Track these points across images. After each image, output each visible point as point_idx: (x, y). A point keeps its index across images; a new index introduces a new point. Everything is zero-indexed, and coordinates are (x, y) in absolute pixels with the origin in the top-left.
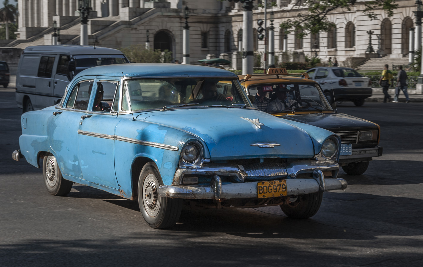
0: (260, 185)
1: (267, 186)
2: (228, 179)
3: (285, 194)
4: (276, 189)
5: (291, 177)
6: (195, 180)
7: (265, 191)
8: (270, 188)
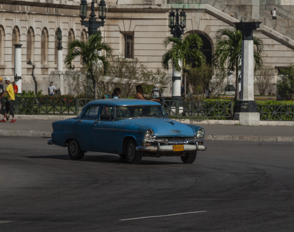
0: (174, 146)
1: (177, 147)
2: (162, 144)
3: (183, 150)
4: (180, 148)
5: (185, 144)
6: (150, 144)
7: (176, 148)
8: (178, 147)
